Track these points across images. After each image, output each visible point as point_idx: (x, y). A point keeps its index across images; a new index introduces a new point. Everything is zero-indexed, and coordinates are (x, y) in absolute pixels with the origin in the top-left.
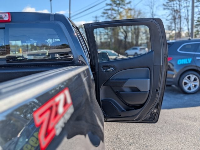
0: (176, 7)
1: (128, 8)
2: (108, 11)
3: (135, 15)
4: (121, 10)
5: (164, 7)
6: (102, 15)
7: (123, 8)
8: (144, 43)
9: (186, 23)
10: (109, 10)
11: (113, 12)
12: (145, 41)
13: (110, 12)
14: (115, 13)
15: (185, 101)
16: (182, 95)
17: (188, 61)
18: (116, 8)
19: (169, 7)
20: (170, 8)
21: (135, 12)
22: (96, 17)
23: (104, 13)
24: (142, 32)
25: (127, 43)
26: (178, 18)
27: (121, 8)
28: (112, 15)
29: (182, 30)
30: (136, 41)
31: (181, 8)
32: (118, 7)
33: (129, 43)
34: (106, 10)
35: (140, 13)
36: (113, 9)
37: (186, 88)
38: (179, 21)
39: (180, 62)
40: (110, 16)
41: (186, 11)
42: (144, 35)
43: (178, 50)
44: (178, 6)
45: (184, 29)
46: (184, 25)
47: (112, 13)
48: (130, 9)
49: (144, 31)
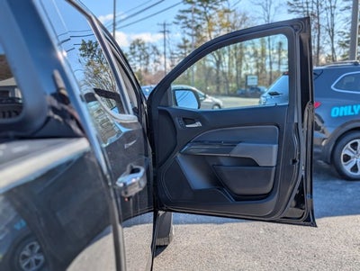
0: (312, 8)
1: (223, 8)
2: (186, 15)
3: (235, 22)
4: (211, 12)
5: (289, 8)
6: (176, 21)
7: (215, 9)
8: (251, 75)
9: (329, 38)
10: (188, 11)
11: (196, 15)
12: (254, 71)
13: (189, 16)
14: (200, 19)
15: (348, 197)
16: (339, 182)
17: (353, 111)
18: (202, 9)
19: (298, 9)
20: (301, 10)
21: (236, 16)
22: (164, 25)
23: (180, 18)
24: (249, 53)
25: (220, 74)
26: (315, 28)
27: (211, 8)
28: (193, 21)
29: (321, 51)
30: (237, 70)
31: (320, 10)
32: (205, 8)
33: (224, 73)
34: (183, 11)
35: (244, 19)
36: (196, 11)
37: (347, 168)
38: (317, 34)
39: (335, 113)
40: (190, 23)
41: (329, 16)
42: (252, 59)
43: (332, 87)
44: (315, 6)
45: (325, 50)
46: (325, 42)
47: (193, 17)
48: (227, 11)
49: (252, 52)
